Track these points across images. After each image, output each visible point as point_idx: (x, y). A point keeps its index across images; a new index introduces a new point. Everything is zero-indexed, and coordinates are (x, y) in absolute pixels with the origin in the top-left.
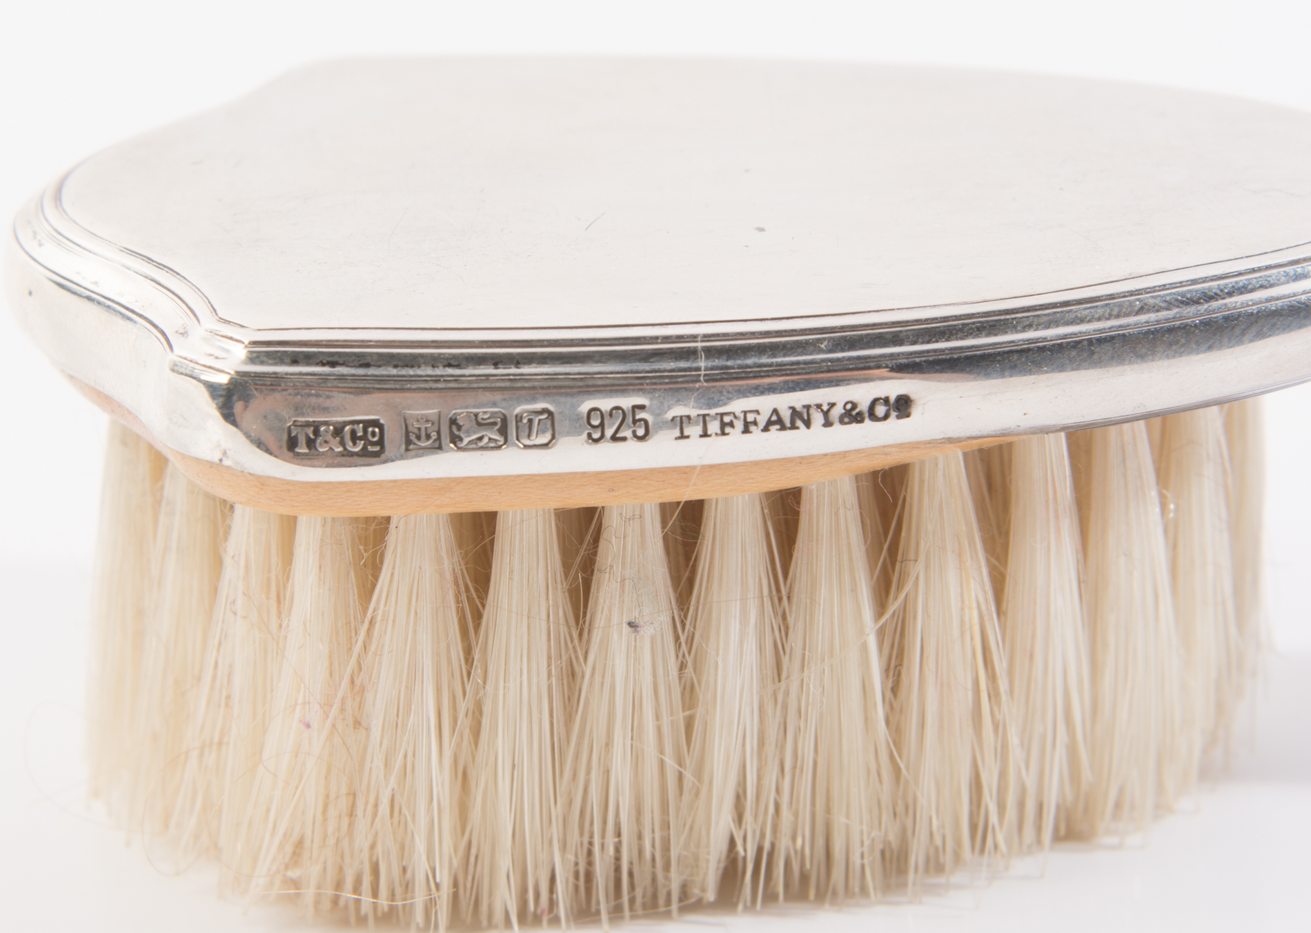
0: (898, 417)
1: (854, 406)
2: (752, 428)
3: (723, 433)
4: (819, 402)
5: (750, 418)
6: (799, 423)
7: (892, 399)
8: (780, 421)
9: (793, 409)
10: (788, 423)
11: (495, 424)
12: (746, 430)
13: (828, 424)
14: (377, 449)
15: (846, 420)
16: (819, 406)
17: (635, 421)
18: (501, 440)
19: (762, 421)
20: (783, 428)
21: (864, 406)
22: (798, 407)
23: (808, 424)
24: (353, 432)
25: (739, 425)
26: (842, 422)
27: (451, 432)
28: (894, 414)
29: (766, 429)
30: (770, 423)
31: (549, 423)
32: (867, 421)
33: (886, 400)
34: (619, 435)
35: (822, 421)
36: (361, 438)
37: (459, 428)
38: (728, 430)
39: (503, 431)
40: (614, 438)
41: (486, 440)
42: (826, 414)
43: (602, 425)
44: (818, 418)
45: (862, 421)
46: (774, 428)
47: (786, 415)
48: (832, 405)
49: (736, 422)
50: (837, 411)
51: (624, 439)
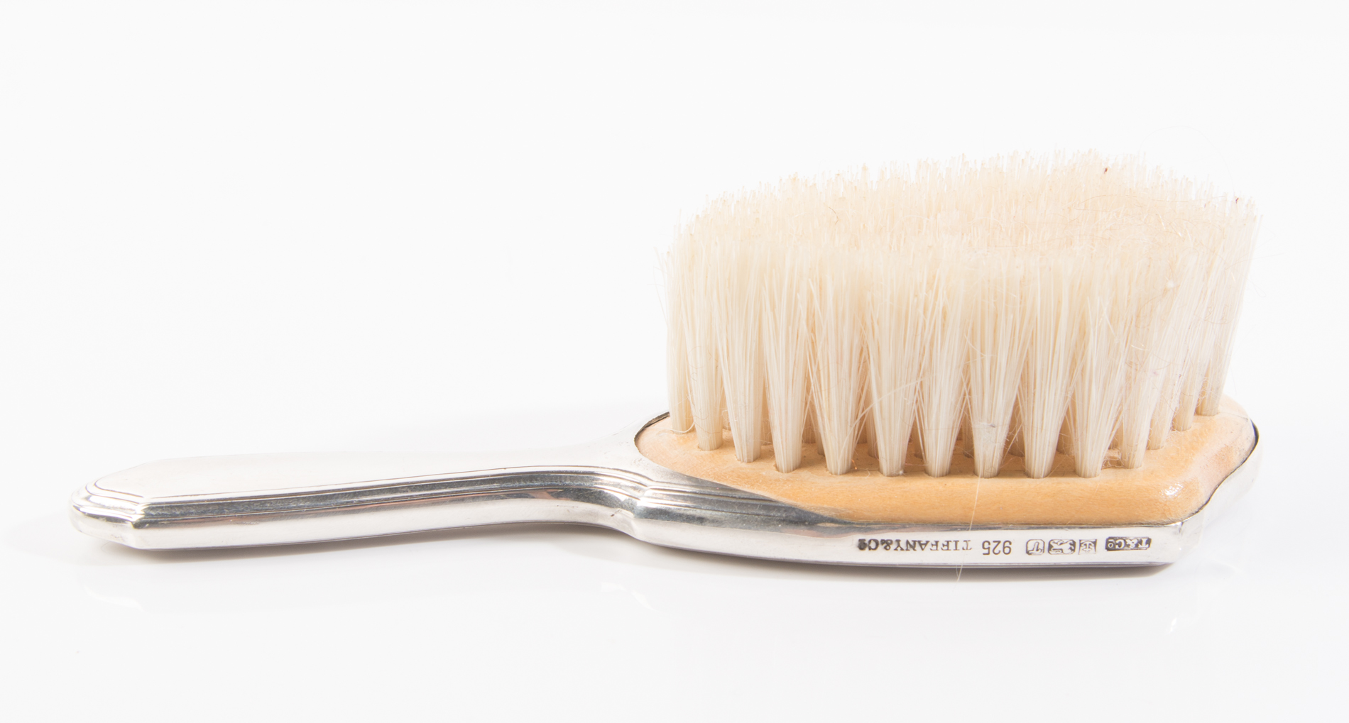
0: (864, 540)
1: (885, 548)
2: (934, 543)
3: (948, 542)
4: (902, 552)
5: (935, 547)
6: (912, 543)
7: (867, 549)
8: (921, 545)
9: (914, 550)
10: (917, 543)
11: (1054, 549)
12: (937, 542)
13: (898, 541)
14: (1110, 540)
15: (889, 542)
16: (902, 549)
17: (989, 548)
18: (1052, 543)
19: (929, 546)
20: (919, 542)
21: (881, 547)
22: (912, 550)
23: (908, 542)
24: (1120, 546)
25: (940, 545)
26: (891, 541)
27: (1075, 547)
28: (867, 542)
29: (927, 542)
30: (926, 544)
31: (1029, 549)
32: (879, 540)
33: (870, 549)
34: (996, 543)
35: (901, 543)
36: (1117, 544)
37: (1071, 548)
38: (946, 543)
39: (1050, 547)
40: (999, 542)
41: (1059, 543)
42: (899, 546)
43: (1004, 548)
44: (903, 545)
45: (882, 540)
46: (924, 542)
47: (918, 547)
48: (896, 549)
49: (942, 546)
50: (893, 546)
51: (994, 542)
